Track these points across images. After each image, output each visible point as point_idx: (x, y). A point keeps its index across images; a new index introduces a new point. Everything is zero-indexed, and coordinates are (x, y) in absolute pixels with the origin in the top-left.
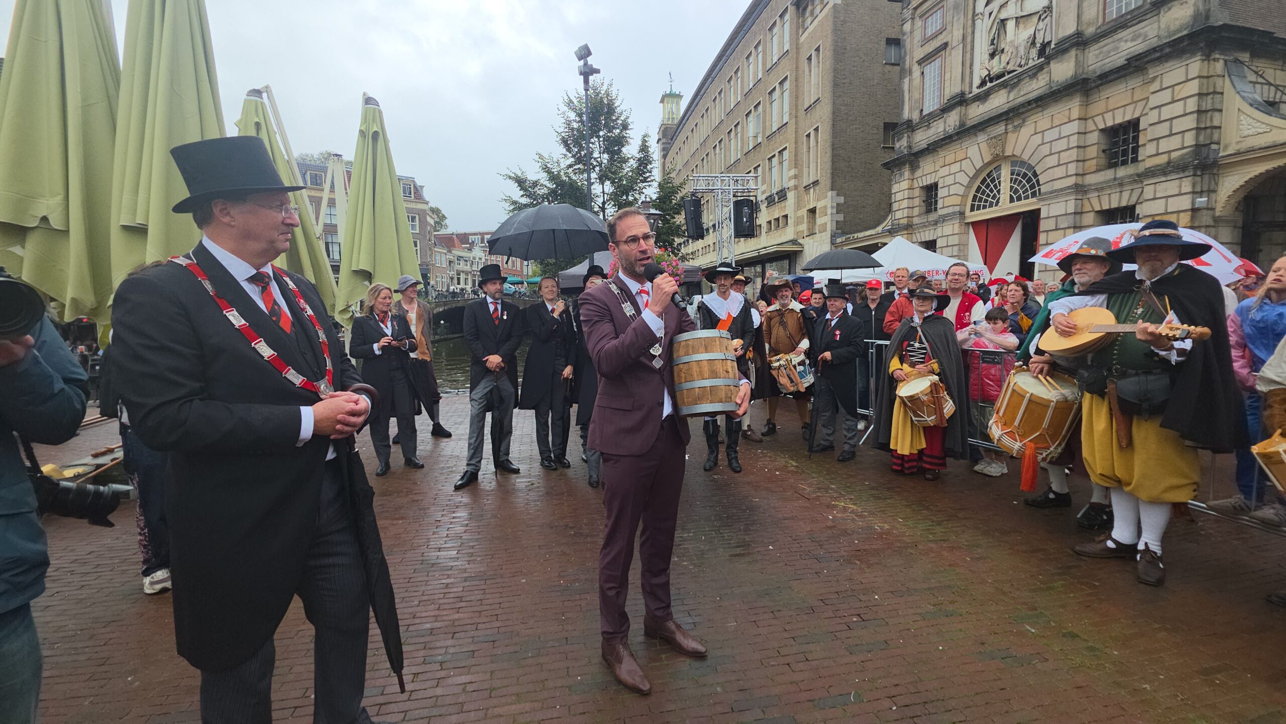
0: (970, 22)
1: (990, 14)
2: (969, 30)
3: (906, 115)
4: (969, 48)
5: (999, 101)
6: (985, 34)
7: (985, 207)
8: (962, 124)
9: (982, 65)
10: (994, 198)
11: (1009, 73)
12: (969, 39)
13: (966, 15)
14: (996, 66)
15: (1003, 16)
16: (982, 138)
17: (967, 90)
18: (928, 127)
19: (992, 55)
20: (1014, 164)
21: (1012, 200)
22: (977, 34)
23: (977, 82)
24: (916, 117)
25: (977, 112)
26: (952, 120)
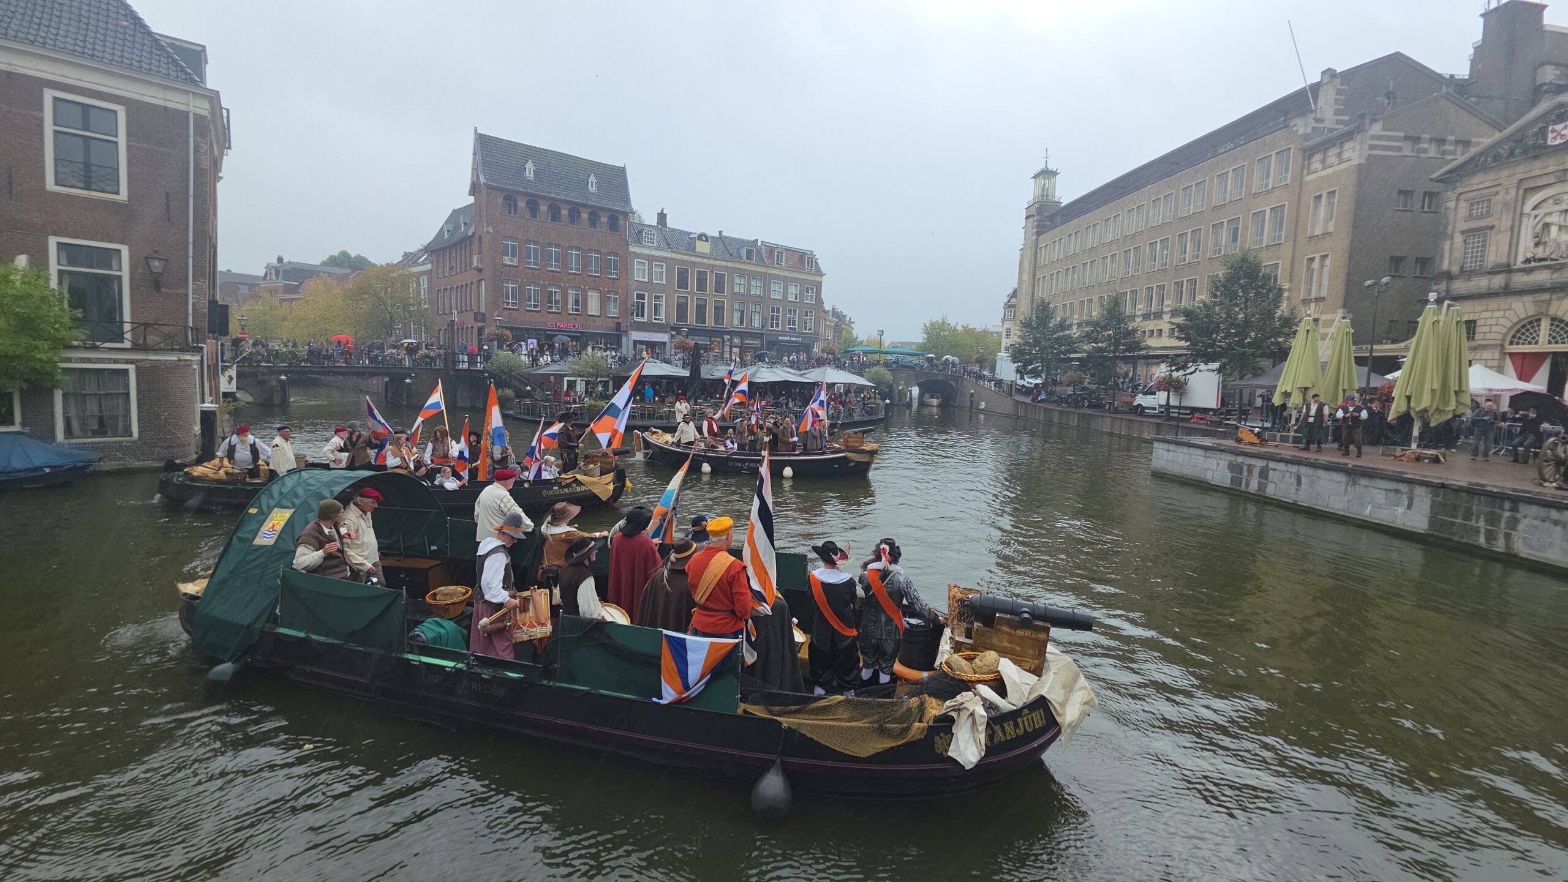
0: (1517, 218)
1: (1536, 216)
2: (1517, 224)
3: (1445, 266)
4: (1515, 234)
5: (1543, 277)
6: (1530, 229)
7: (1523, 344)
8: (1507, 286)
9: (1526, 247)
10: (1533, 338)
11: (1552, 260)
12: (1516, 229)
13: (1514, 212)
14: (1540, 252)
15: (1548, 220)
16: (1528, 299)
17: (1512, 263)
18: (1469, 279)
19: (1537, 245)
20: (1553, 319)
21: (1550, 342)
22: (1523, 227)
23: (1521, 258)
24: (1455, 269)
25: (1519, 280)
26: (1498, 281)
